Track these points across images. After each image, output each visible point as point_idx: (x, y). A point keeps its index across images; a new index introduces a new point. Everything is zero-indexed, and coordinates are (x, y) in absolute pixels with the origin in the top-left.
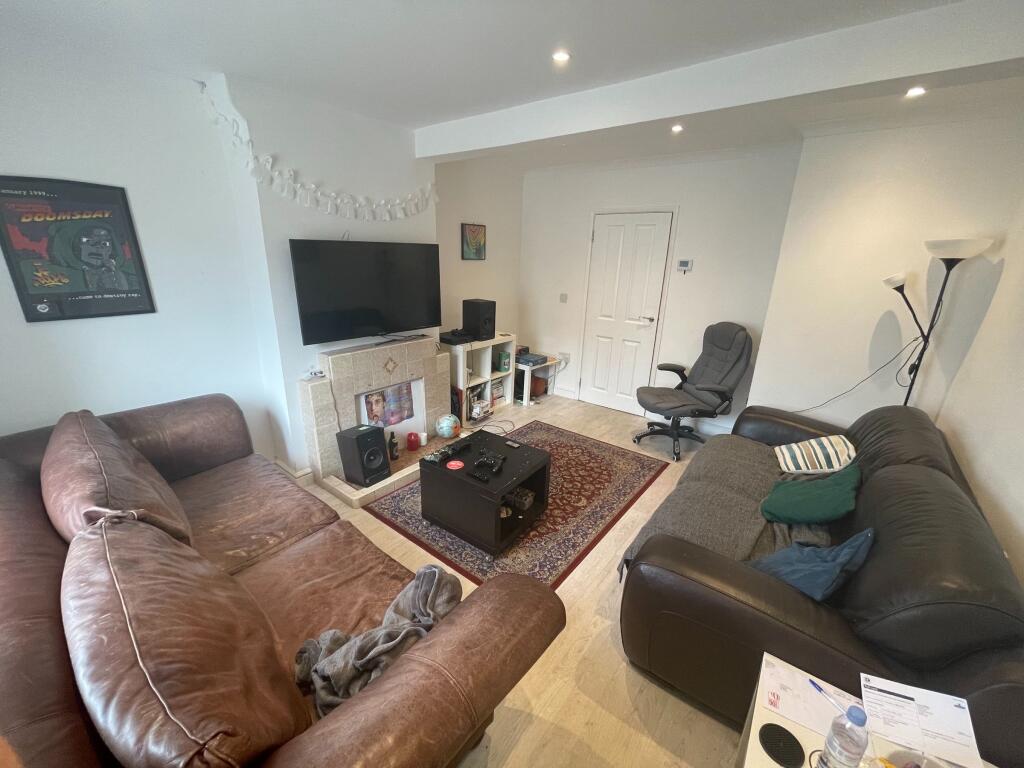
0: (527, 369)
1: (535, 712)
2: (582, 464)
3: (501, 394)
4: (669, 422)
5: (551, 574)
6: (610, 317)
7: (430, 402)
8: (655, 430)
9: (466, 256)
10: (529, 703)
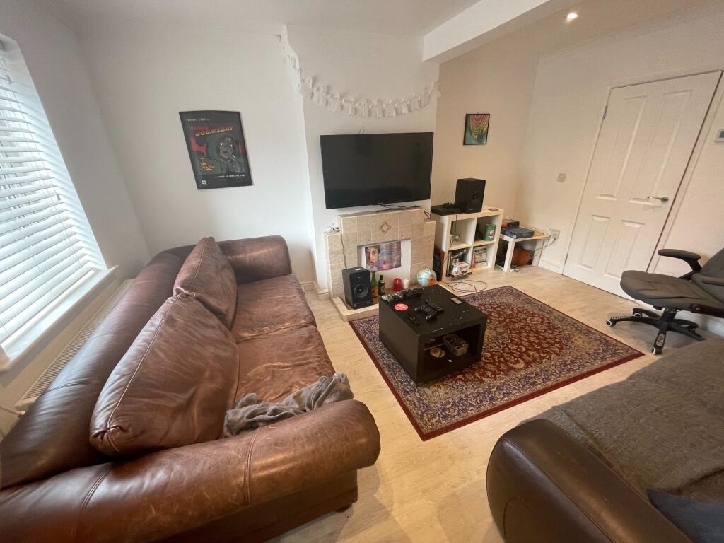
0: (511, 241)
1: (393, 513)
2: (537, 332)
3: (484, 259)
4: (661, 312)
5: (459, 414)
6: (612, 196)
7: (415, 258)
8: (639, 318)
9: (467, 142)
10: (392, 505)
